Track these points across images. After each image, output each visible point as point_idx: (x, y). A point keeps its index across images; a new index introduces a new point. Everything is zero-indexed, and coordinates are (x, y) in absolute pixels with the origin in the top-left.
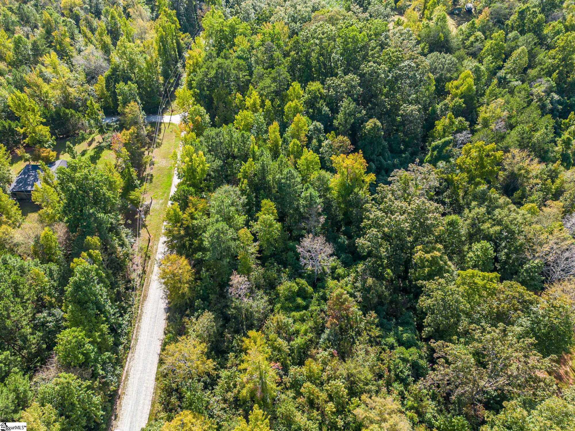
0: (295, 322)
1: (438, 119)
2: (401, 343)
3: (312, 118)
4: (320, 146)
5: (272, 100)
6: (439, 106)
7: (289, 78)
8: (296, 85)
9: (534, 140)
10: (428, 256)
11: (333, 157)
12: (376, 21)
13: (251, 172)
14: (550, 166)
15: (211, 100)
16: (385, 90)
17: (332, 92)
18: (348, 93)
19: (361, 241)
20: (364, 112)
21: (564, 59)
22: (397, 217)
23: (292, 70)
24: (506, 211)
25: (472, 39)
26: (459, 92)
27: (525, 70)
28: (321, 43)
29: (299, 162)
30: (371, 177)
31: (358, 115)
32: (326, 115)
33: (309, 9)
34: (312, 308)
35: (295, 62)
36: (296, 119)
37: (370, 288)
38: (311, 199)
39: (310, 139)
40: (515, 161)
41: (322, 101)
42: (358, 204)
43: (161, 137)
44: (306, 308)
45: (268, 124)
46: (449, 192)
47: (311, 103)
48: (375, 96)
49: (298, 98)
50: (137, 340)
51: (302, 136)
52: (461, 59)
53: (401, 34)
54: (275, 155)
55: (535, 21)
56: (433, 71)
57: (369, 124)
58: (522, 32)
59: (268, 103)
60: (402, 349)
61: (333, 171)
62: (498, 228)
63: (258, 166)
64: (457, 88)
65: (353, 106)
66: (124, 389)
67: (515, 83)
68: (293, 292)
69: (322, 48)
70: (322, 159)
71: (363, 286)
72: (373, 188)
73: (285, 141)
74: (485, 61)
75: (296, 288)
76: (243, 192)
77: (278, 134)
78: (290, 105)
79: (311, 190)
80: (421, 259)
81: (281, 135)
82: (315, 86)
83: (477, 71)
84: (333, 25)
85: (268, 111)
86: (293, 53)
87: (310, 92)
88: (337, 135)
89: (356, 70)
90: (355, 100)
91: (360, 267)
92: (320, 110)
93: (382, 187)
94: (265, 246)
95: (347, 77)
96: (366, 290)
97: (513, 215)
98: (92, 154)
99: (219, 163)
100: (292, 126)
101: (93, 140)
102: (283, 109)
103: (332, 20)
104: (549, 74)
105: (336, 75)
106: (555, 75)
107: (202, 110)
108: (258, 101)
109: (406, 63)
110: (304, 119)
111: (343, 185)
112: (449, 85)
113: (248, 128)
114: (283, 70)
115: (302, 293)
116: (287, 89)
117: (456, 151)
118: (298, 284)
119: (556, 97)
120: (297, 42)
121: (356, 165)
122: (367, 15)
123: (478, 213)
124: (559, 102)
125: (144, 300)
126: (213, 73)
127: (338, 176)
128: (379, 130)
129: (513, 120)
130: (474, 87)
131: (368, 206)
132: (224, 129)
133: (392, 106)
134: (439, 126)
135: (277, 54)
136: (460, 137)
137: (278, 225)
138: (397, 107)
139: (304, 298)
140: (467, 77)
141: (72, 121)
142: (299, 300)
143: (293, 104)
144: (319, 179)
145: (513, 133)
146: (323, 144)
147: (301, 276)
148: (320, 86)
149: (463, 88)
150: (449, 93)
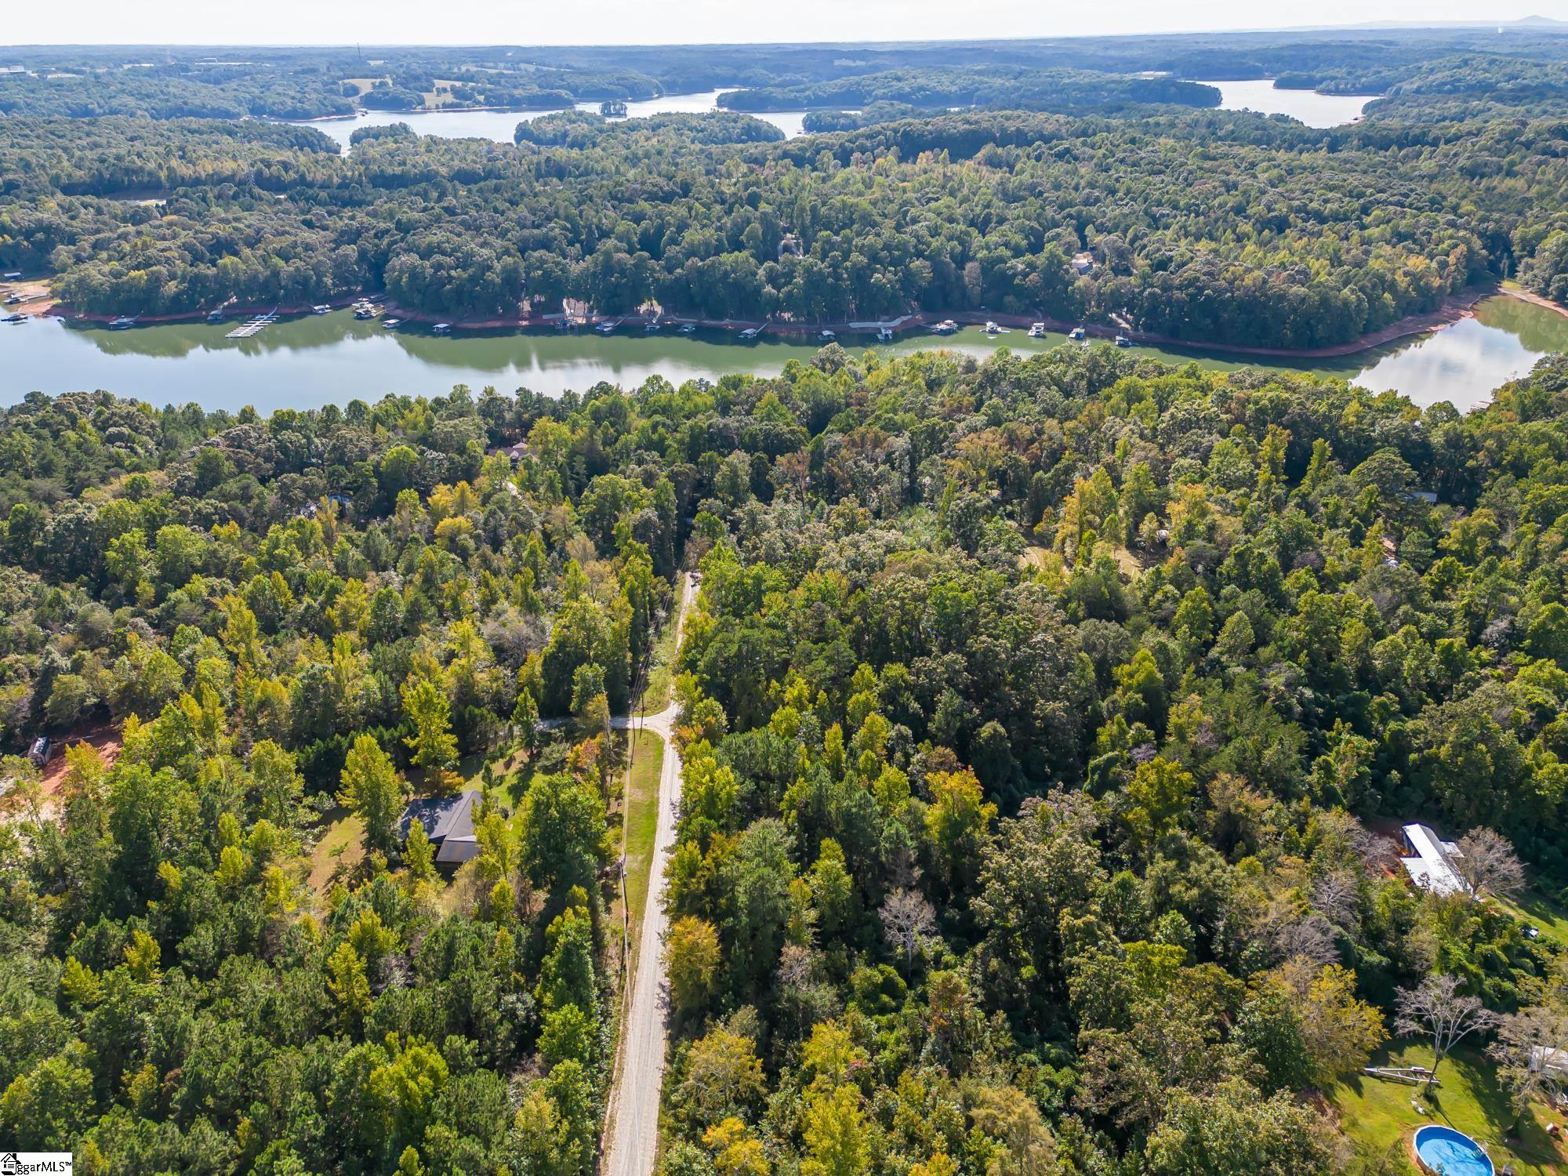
0: (878, 1030)
1: (1102, 724)
2: (1045, 1060)
3: (893, 719)
4: (908, 763)
5: (828, 691)
6: (1104, 704)
7: (854, 657)
8: (866, 670)
9: (1265, 762)
10: (1079, 922)
11: (929, 776)
12: (989, 573)
13: (801, 799)
14: (1294, 805)
15: (729, 691)
16: (1010, 678)
17: (923, 680)
18: (949, 681)
19: (976, 903)
20: (976, 711)
21: (1315, 632)
22: (1030, 862)
23: (856, 643)
24: (1206, 866)
25: (1159, 596)
26: (1134, 682)
27: (1253, 649)
28: (903, 604)
29: (876, 784)
30: (989, 810)
31: (967, 716)
32: (915, 715)
33: (881, 551)
34: (905, 1011)
35: (860, 632)
36: (867, 719)
37: (995, 975)
38: (898, 839)
39: (891, 752)
40: (1228, 793)
41: (907, 694)
42: (971, 848)
43: (629, 752)
44: (897, 1010)
45: (823, 729)
46: (1126, 843)
47: (890, 697)
48: (995, 686)
49: (870, 688)
50: (621, 1070)
51: (879, 746)
52: (1139, 630)
53: (1031, 594)
54: (838, 775)
55: (1265, 567)
56: (1089, 647)
57: (986, 730)
58: (1246, 586)
59: (822, 695)
60: (1049, 1068)
61: (930, 800)
62: (1195, 892)
63: (811, 790)
64: (1131, 676)
65: (958, 700)
66: (608, 1140)
67: (1236, 670)
68: (876, 985)
69: (905, 613)
70: (912, 783)
71: (984, 973)
72: (993, 827)
73: (853, 754)
74: (1179, 633)
75: (880, 979)
76: (790, 830)
77: (840, 741)
78: (855, 700)
79: (897, 824)
80: (1071, 928)
81: (845, 745)
82: (895, 670)
83: (1161, 650)
84: (921, 577)
85: (822, 708)
86: (857, 619)
87: (887, 679)
88: (934, 745)
89: (960, 647)
90: (960, 692)
91: (979, 948)
92: (905, 708)
93: (1006, 822)
94: (828, 912)
95: (946, 658)
96: (990, 978)
97: (1217, 872)
98: (515, 781)
99: (750, 785)
100: (862, 731)
101: (512, 759)
102: (845, 706)
103: (918, 572)
104: (1293, 656)
105: (929, 653)
106: (1303, 657)
107: (718, 706)
108: (806, 693)
109: (1040, 637)
110: (881, 720)
111: (947, 819)
112: (1119, 671)
113: (792, 732)
114: (843, 645)
115: (888, 986)
116: (852, 674)
117: (1127, 774)
118: (882, 972)
119: (1308, 693)
120: (864, 603)
121: (965, 788)
122: (974, 562)
123: (1164, 870)
124: (1316, 702)
125: (627, 1011)
126: (734, 648)
127: (939, 805)
128: (1002, 738)
129: (1229, 731)
130: (1160, 676)
131: (987, 850)
132: (756, 734)
133: (1023, 702)
134: (1104, 735)
135: (831, 619)
136: (1139, 753)
137: (848, 879)
138: (1029, 704)
139: (894, 997)
140: (1144, 659)
141: (481, 727)
142: (885, 998)
143: (862, 697)
144: (909, 812)
145: (1230, 750)
146: (914, 760)
147: (887, 961)
148: (905, 670)
149: (1140, 677)
150: (1118, 683)
